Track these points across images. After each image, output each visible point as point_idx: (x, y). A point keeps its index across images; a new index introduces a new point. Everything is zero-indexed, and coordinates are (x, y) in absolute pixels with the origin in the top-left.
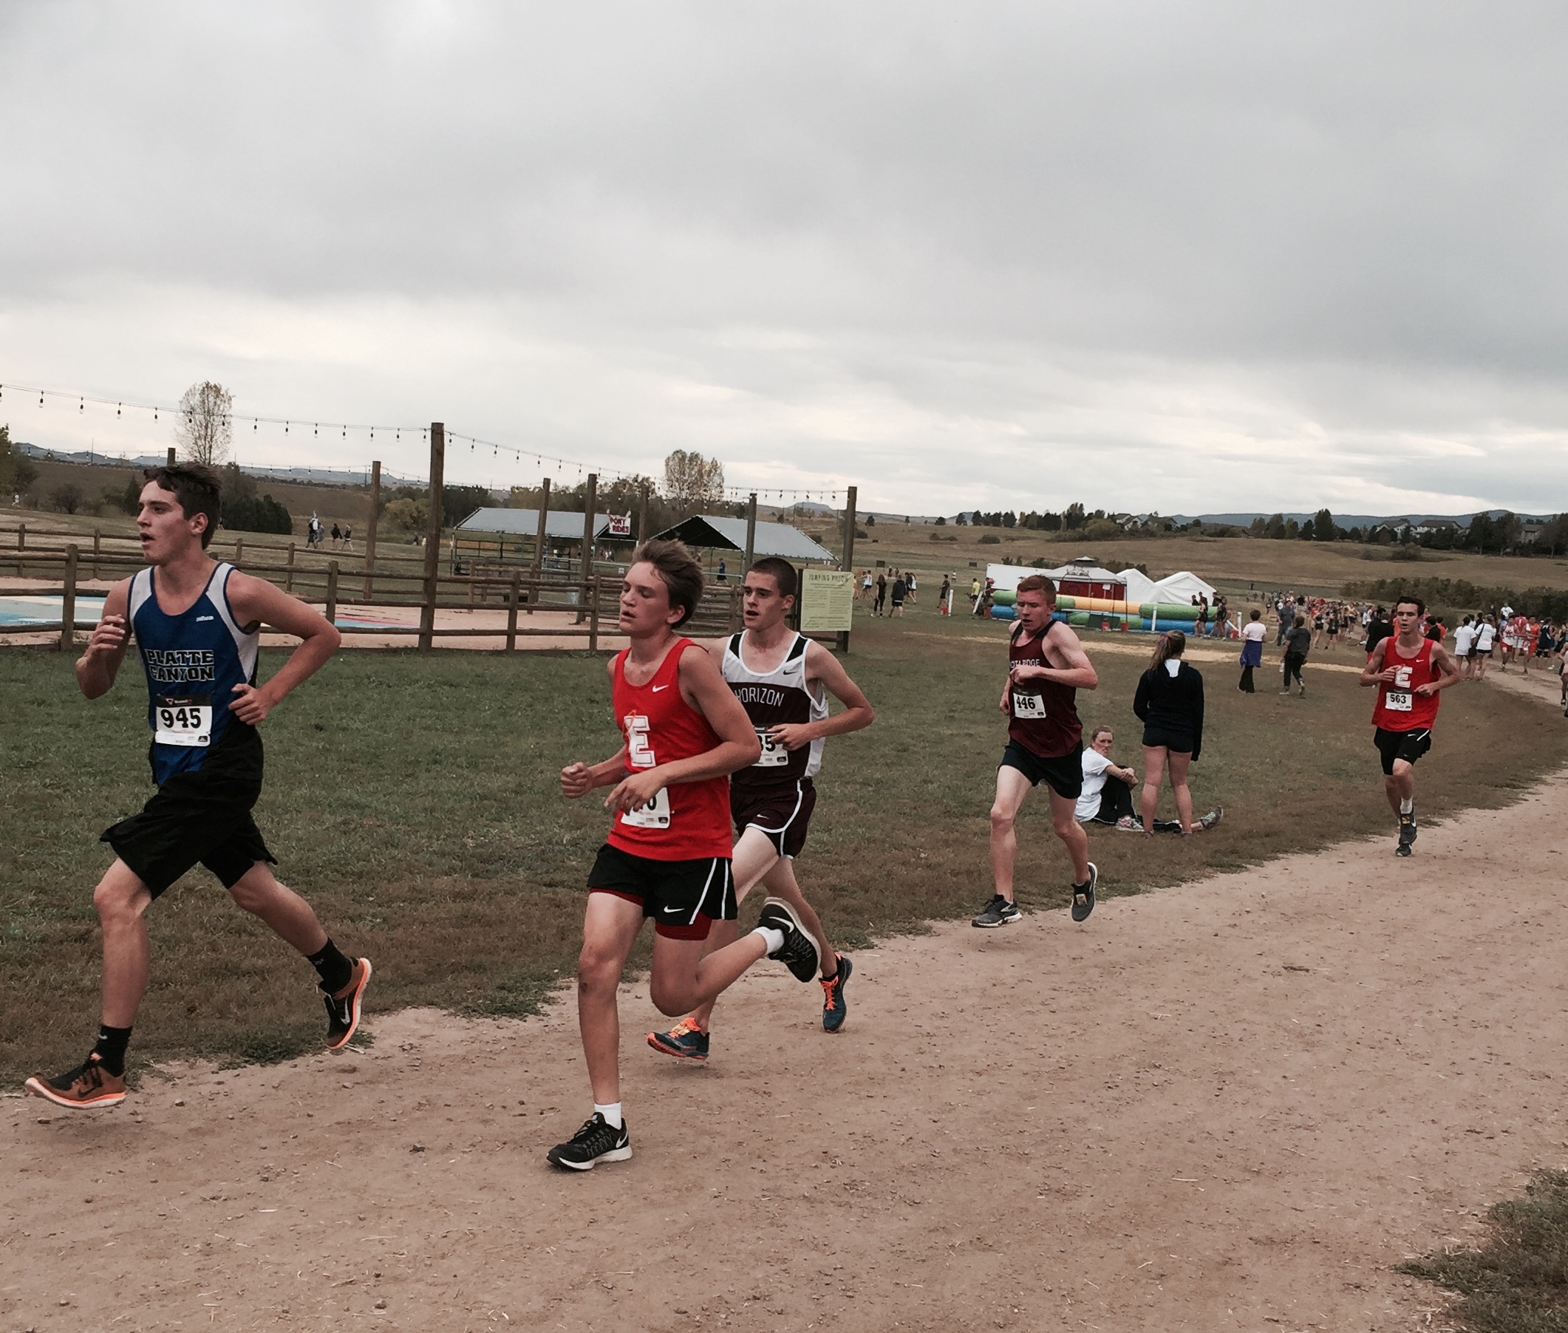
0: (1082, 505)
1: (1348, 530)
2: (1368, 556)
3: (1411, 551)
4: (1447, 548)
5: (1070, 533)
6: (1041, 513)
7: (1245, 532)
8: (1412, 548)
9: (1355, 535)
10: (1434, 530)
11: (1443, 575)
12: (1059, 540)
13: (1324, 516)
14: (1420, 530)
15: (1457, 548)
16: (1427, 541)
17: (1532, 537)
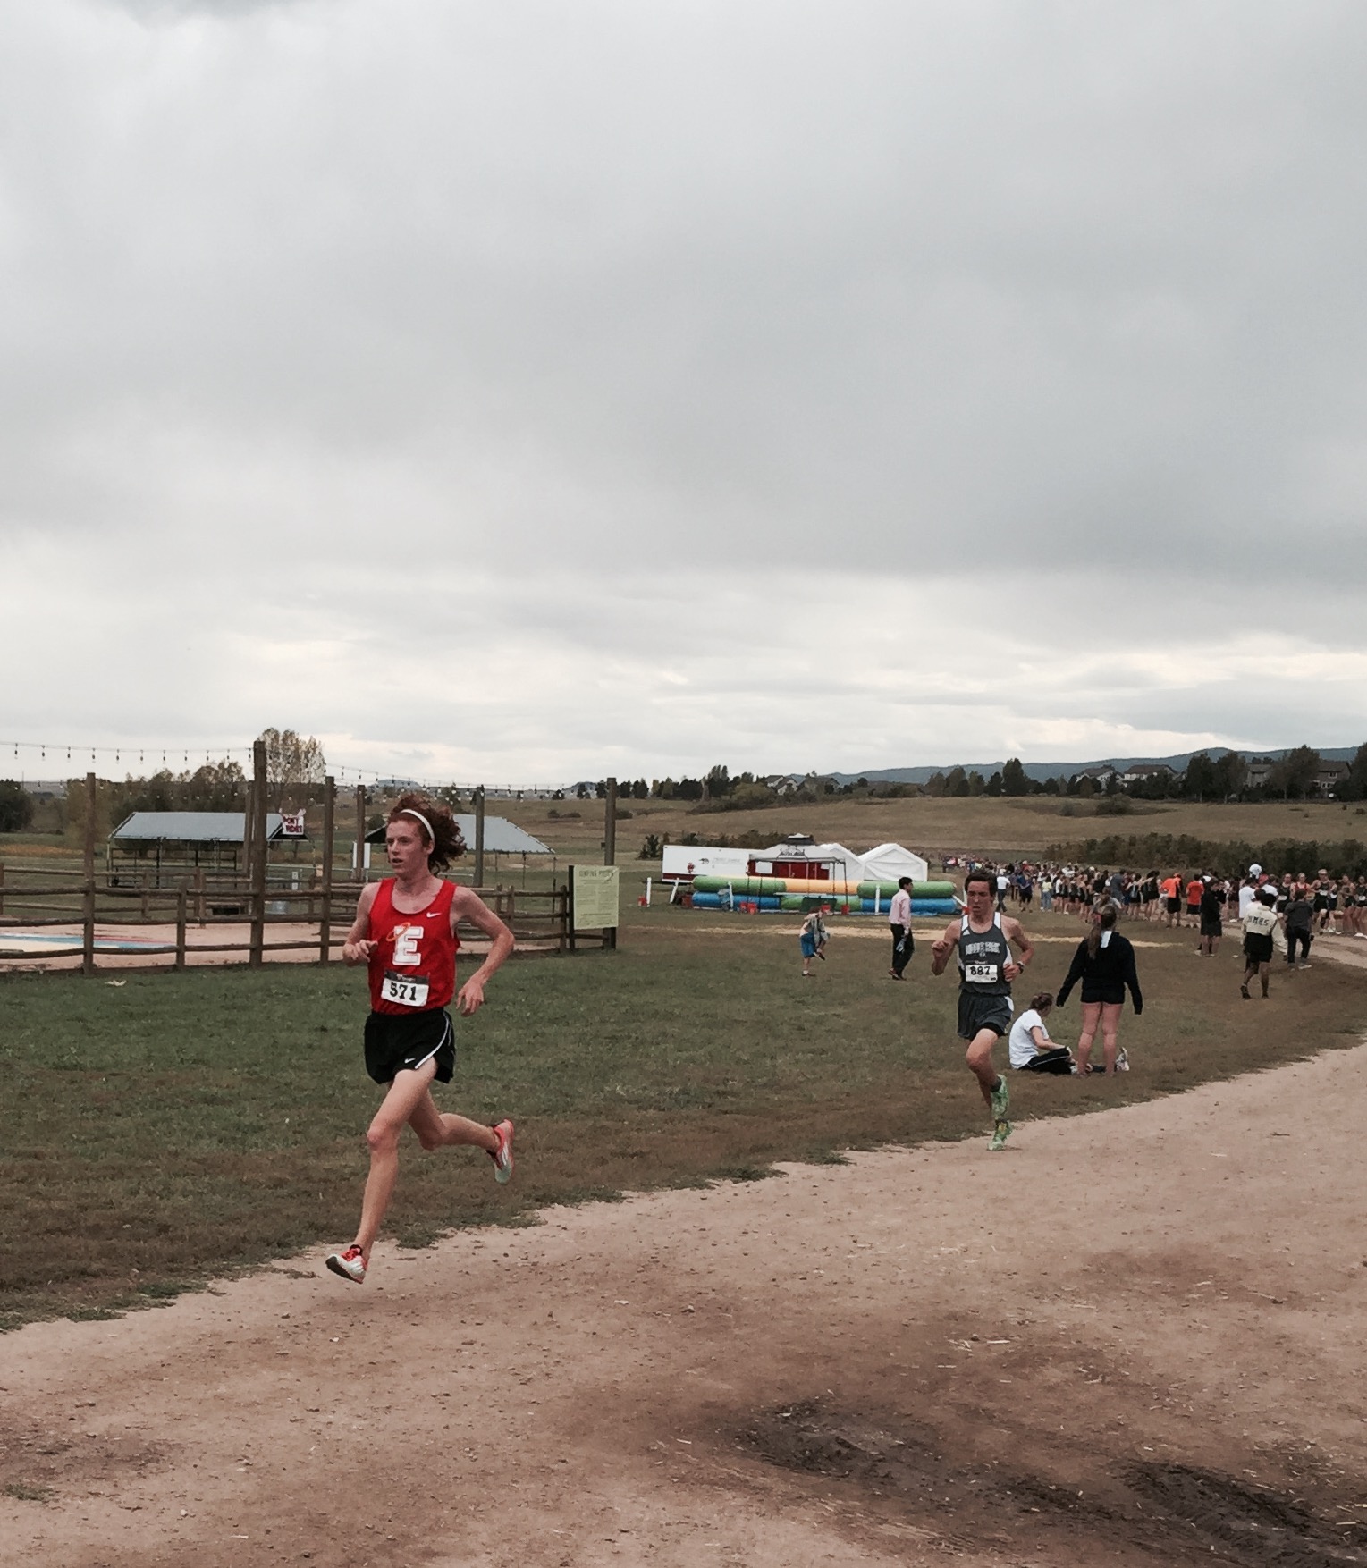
0: (725, 768)
1: (1042, 781)
2: (1068, 812)
3: (1119, 803)
4: (1161, 797)
5: (714, 802)
6: (678, 779)
7: (921, 790)
8: (1120, 800)
9: (1051, 787)
10: (1144, 777)
11: (1162, 830)
12: (701, 810)
13: (1014, 766)
14: (1128, 777)
15: (1173, 796)
16: (1137, 790)
17: (1260, 779)
